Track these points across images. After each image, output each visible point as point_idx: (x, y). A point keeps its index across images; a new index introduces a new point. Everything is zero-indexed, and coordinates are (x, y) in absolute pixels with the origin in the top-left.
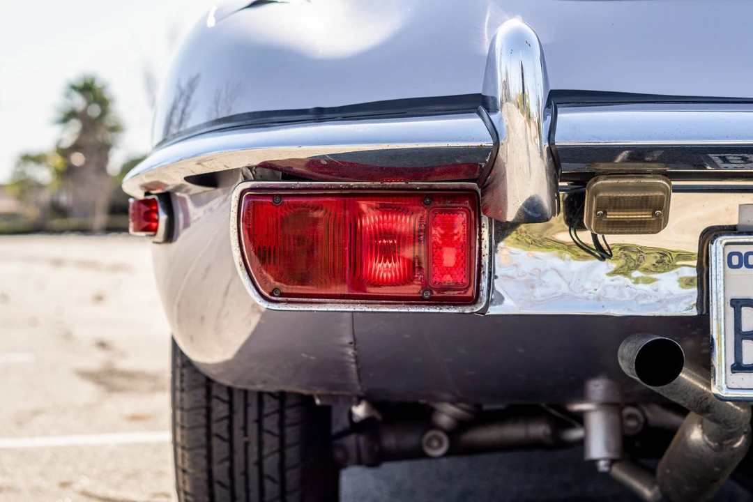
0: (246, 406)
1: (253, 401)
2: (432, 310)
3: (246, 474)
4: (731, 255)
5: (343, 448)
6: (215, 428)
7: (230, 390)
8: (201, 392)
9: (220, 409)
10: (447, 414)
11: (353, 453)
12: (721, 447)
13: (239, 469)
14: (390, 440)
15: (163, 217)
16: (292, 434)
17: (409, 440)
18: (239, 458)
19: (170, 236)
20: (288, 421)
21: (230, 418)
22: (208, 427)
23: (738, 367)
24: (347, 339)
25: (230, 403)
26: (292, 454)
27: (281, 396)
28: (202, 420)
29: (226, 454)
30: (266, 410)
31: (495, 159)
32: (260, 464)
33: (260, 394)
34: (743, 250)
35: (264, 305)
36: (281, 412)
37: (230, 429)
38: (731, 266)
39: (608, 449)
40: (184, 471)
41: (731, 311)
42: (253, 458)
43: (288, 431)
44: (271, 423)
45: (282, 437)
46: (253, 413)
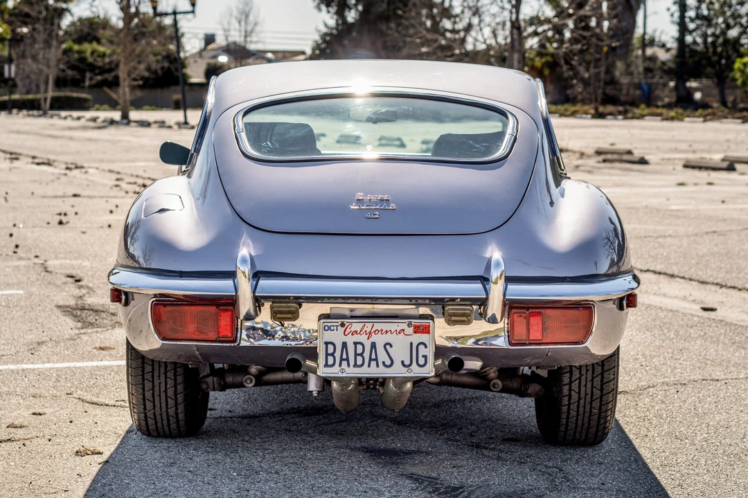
0: (160, 367)
1: (163, 366)
2: (220, 344)
3: (160, 396)
4: (325, 326)
5: (207, 383)
6: (146, 376)
7: (153, 361)
8: (140, 360)
9: (148, 368)
10: (254, 369)
11: (211, 385)
12: (342, 390)
13: (156, 394)
14: (229, 379)
15: (123, 297)
16: (180, 379)
17: (238, 379)
18: (157, 389)
19: (127, 304)
20: (178, 374)
21: (153, 372)
22: (143, 376)
23: (326, 365)
24: (195, 349)
25: (153, 365)
26: (180, 388)
27: (175, 363)
28: (141, 373)
29: (151, 387)
30: (168, 369)
31: (236, 298)
32: (166, 391)
33: (166, 362)
34: (329, 324)
35: (161, 342)
36: (175, 369)
37: (153, 376)
38: (325, 330)
39: (317, 387)
40: (132, 394)
41: (324, 346)
42: (163, 389)
43: (178, 377)
44: (170, 374)
45: (175, 380)
46: (162, 370)
